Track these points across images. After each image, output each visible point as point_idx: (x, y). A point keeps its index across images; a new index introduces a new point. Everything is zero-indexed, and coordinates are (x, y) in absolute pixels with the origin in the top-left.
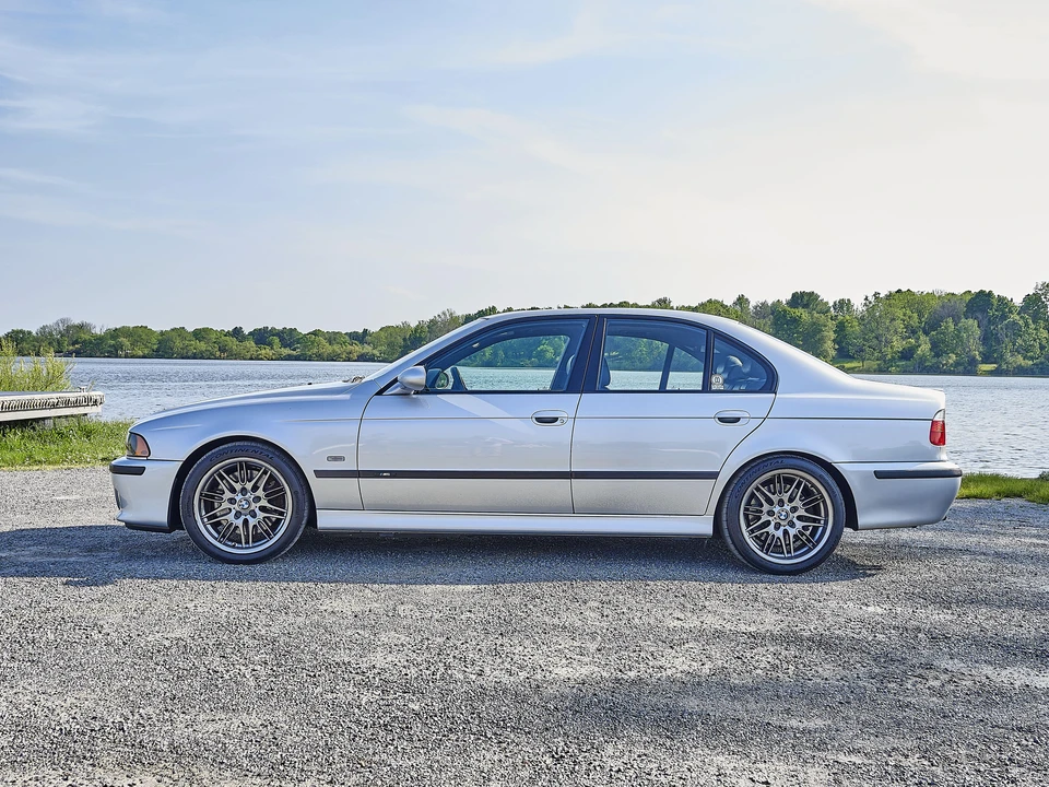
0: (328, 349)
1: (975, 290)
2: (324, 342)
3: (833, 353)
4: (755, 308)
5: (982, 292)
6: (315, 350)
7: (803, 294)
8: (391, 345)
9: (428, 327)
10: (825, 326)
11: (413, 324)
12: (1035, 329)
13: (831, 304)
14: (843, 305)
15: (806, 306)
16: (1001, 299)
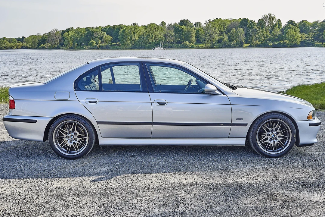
0: (9, 45)
1: (242, 18)
2: (7, 42)
3: (195, 41)
4: (168, 26)
5: (245, 19)
6: (4, 45)
7: (184, 20)
8: (34, 42)
9: (48, 35)
10: (192, 32)
11: (42, 34)
12: (262, 31)
13: (194, 24)
14: (198, 24)
15: (185, 25)
16: (251, 21)
